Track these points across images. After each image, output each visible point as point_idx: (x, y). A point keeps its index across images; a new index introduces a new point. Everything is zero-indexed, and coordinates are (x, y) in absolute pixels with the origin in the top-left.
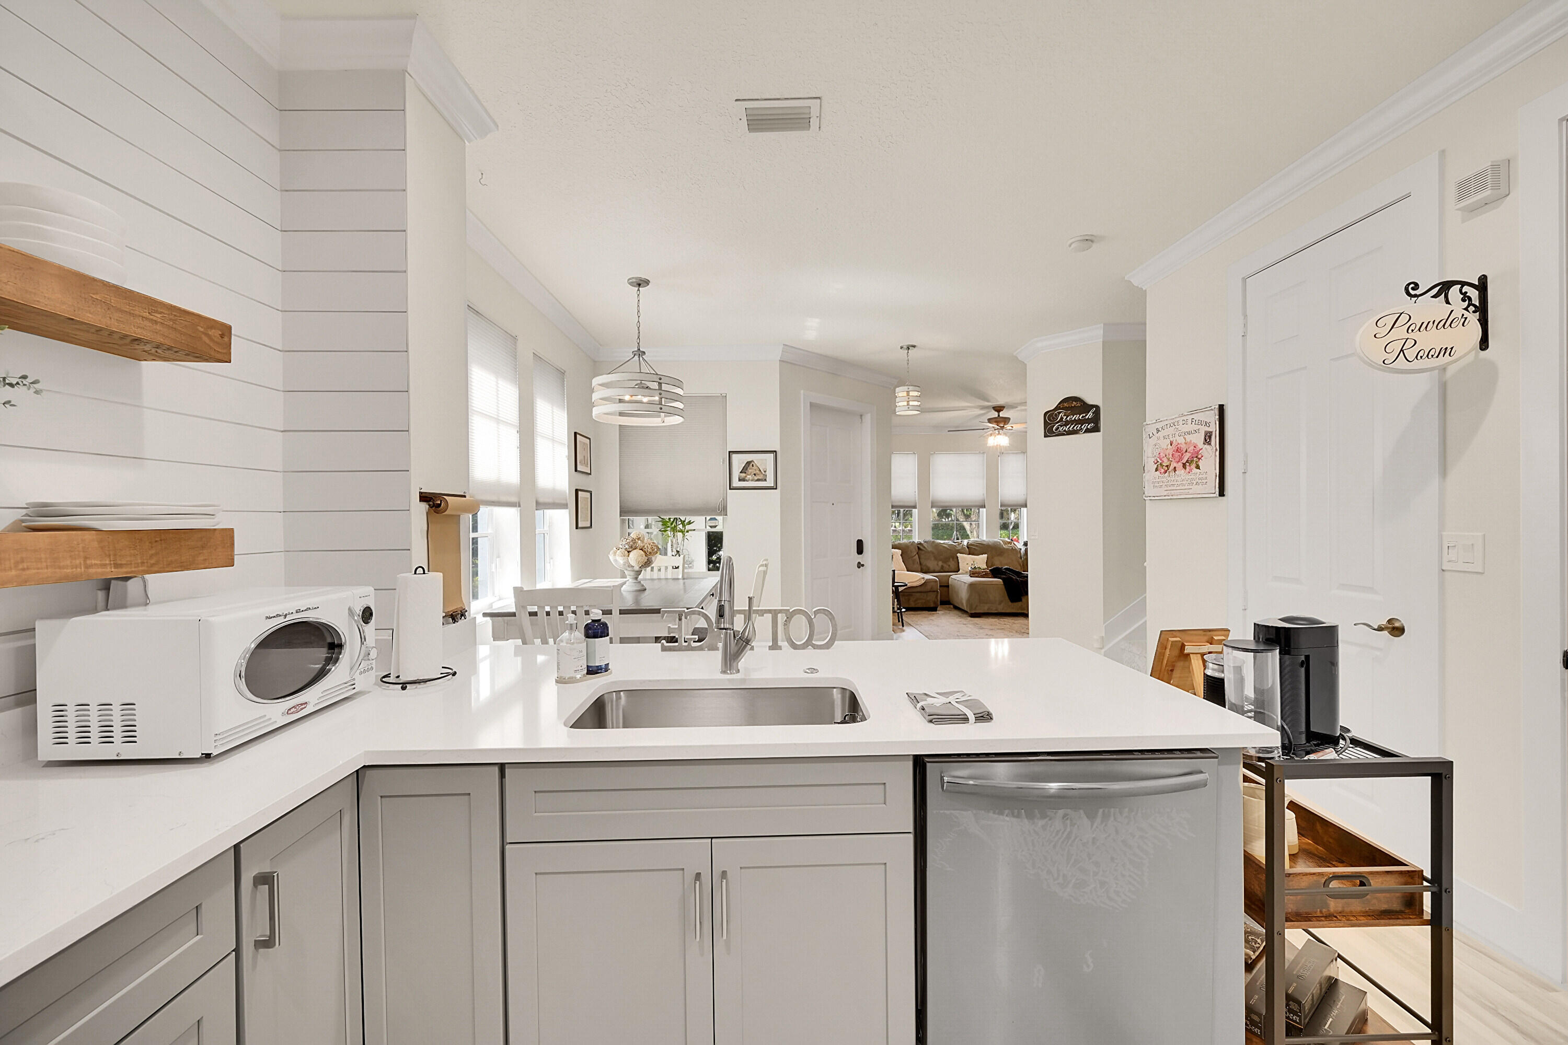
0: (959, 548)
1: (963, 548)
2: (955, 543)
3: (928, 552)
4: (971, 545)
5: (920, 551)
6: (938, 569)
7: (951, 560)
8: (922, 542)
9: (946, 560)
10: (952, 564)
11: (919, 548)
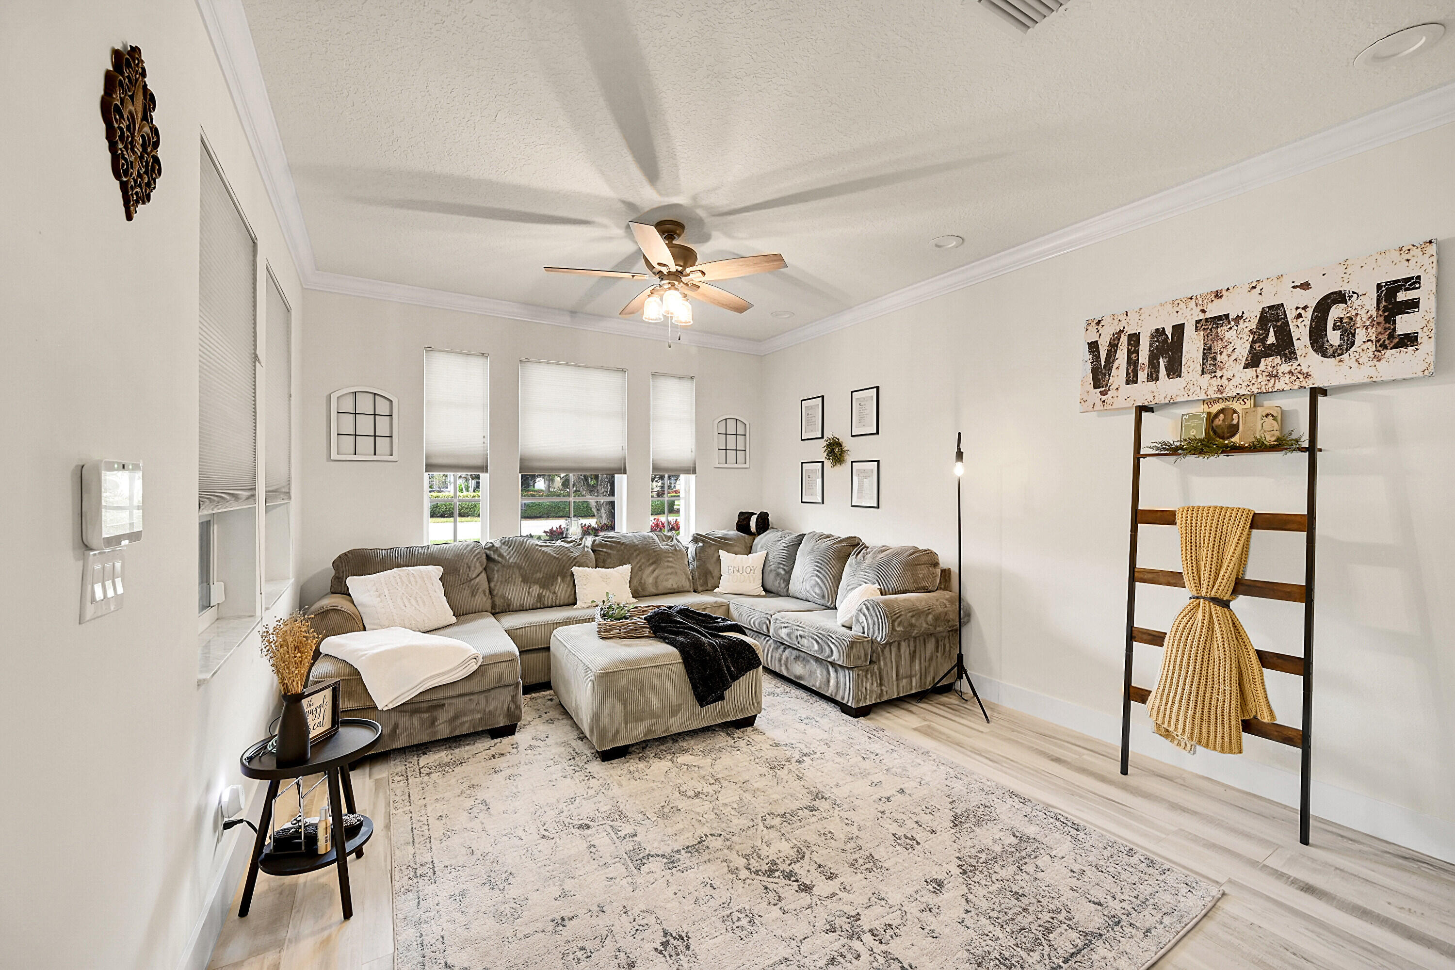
0: (576, 553)
1: (584, 554)
2: (569, 542)
3: (510, 566)
4: (601, 545)
5: (492, 565)
6: (529, 601)
7: (559, 579)
8: (497, 545)
9: (547, 582)
10: (561, 589)
11: (488, 557)
